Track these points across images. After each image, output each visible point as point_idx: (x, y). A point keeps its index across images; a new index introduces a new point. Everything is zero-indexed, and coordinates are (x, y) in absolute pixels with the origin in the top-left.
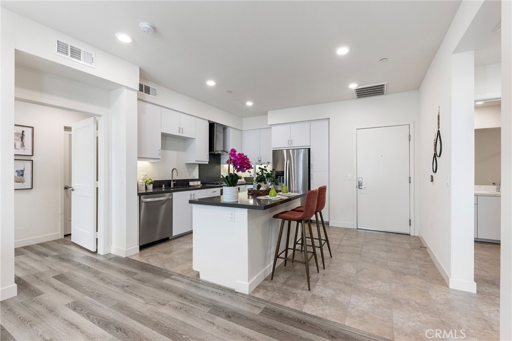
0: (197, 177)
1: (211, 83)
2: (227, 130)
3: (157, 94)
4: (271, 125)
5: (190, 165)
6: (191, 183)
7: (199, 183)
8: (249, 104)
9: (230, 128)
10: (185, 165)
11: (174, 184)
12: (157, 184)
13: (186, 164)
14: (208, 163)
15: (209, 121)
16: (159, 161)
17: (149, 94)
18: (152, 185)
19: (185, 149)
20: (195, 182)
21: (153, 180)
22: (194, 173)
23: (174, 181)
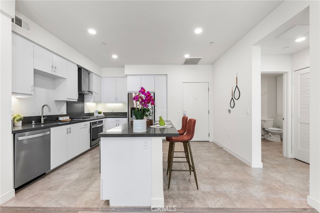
0: (65, 113)
1: (92, 32)
2: (91, 75)
3: (29, 29)
4: (127, 75)
5: (58, 102)
6: (61, 119)
7: (68, 118)
8: (115, 57)
9: (93, 74)
10: (54, 101)
11: (45, 120)
12: (27, 121)
13: (56, 101)
14: (77, 101)
15: (78, 65)
16: (32, 97)
17: (21, 26)
18: (21, 122)
19: (54, 88)
20: (65, 117)
21: (22, 116)
22: (62, 109)
23: (44, 117)
